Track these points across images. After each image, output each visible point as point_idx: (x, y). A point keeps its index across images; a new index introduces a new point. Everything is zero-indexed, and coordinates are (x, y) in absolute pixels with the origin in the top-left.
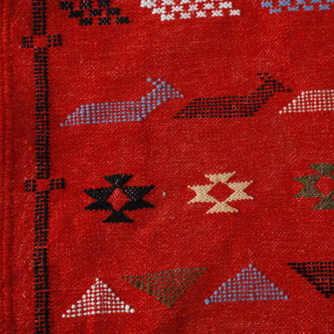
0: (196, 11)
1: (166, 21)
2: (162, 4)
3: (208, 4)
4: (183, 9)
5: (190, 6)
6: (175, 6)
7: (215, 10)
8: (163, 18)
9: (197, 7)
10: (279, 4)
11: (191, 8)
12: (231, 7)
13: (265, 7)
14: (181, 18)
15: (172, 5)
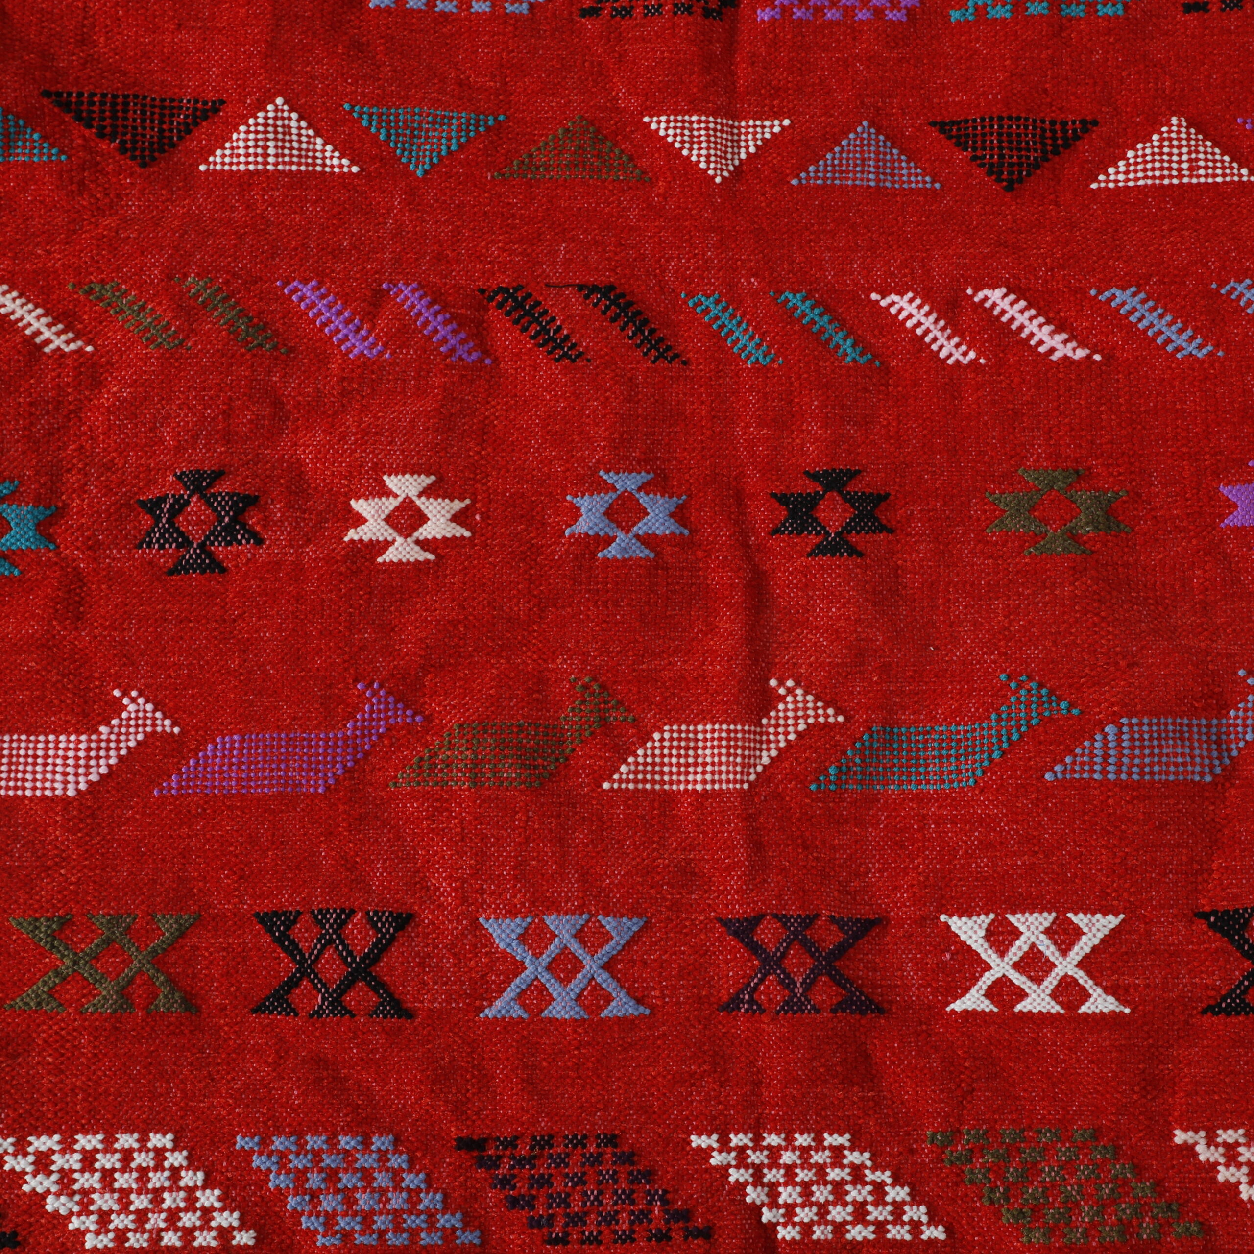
0: (162, 1230)
1: (95, 1249)
2: (92, 1208)
3: (189, 1214)
4: (133, 1221)
5: (150, 1215)
6: (118, 1214)
7: (201, 1229)
8: (90, 1241)
9: (165, 1220)
10: (337, 1223)
11: (152, 1221)
12: (236, 1224)
13: (308, 1228)
14: (127, 1245)
15: (111, 1211)
